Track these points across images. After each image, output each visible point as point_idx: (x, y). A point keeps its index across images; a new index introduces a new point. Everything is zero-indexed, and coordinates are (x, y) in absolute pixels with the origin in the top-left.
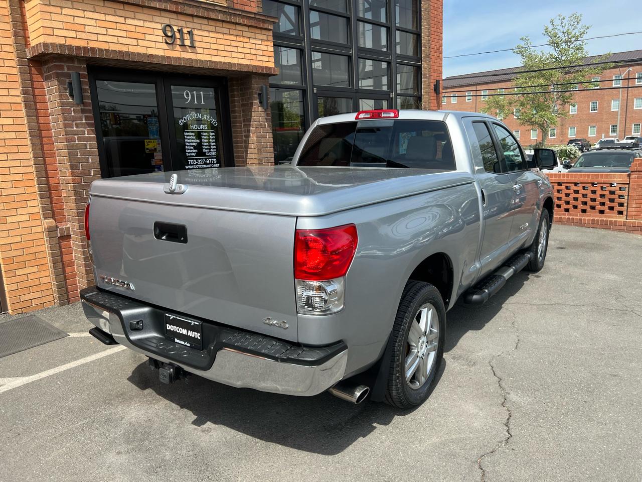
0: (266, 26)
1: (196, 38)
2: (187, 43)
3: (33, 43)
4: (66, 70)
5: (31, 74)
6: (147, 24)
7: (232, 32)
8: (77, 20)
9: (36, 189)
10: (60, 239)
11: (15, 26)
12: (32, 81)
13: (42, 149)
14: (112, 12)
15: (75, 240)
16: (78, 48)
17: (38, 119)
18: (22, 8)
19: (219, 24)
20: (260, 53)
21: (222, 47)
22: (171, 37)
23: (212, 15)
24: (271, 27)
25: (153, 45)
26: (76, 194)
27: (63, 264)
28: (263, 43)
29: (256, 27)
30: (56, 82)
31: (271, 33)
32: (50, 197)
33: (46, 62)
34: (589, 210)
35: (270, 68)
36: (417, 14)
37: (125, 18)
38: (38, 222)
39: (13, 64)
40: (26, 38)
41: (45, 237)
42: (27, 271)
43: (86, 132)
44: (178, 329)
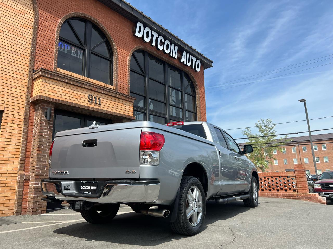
0: (131, 100)
1: (101, 101)
2: (98, 103)
3: (33, 96)
4: (46, 107)
5: (30, 108)
6: (82, 94)
7: (116, 101)
8: (55, 89)
9: (19, 156)
10: (24, 180)
11: (28, 89)
12: (30, 111)
13: (27, 139)
14: (69, 88)
15: (32, 181)
16: (53, 99)
17: (28, 126)
18: (33, 83)
19: (112, 97)
20: (128, 110)
21: (112, 106)
22: (91, 99)
23: (109, 94)
24: (133, 101)
25: (83, 101)
26: (38, 158)
27: (23, 193)
28: (129, 107)
29: (127, 100)
30: (41, 111)
31: (133, 104)
32: (25, 161)
33: (38, 104)
34: (280, 190)
35: (131, 117)
36: (195, 106)
37: (74, 90)
38: (16, 172)
39: (24, 103)
40: (31, 94)
41: (17, 180)
42: (5, 195)
43: (48, 132)
44: (86, 188)
